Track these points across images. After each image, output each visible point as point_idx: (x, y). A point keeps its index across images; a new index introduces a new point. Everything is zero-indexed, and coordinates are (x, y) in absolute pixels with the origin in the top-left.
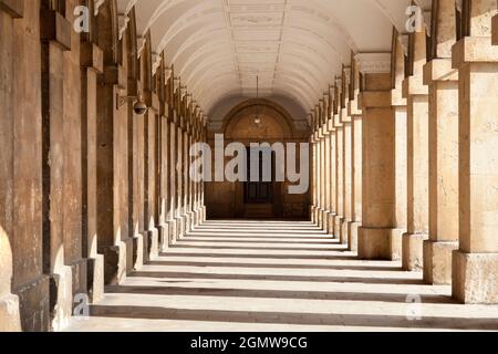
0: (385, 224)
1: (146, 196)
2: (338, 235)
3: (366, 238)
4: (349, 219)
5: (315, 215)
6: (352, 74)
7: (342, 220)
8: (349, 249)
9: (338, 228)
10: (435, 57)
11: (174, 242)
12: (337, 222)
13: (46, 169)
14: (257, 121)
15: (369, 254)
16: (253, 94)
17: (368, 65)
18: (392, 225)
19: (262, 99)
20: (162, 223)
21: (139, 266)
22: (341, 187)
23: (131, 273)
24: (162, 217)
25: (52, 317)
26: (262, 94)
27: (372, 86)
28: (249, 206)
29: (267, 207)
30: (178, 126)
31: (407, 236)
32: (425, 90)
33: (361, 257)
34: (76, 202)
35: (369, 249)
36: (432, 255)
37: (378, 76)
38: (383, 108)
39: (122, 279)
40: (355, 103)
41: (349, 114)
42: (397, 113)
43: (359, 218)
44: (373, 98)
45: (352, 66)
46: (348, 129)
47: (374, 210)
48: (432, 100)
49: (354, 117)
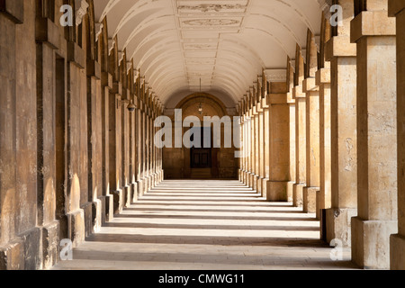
0: (283, 179)
1: (131, 162)
2: (255, 188)
3: (271, 188)
4: (262, 177)
5: (241, 176)
6: (263, 81)
7: (258, 178)
8: (262, 196)
9: (255, 183)
10: (309, 76)
11: (145, 193)
12: (255, 180)
13: (90, 145)
14: (200, 110)
15: (273, 198)
16: (197, 89)
17: (273, 77)
18: (288, 179)
19: (204, 93)
20: (139, 180)
21: (128, 205)
22: (257, 155)
23: (125, 209)
24: (139, 176)
25: (94, 225)
26: (203, 89)
27: (274, 90)
28: (194, 170)
29: (207, 171)
30: (147, 114)
31: (295, 185)
32: (304, 95)
33: (269, 200)
34: (99, 163)
35: (274, 195)
36: (307, 195)
37: (278, 84)
38: (282, 104)
39: (121, 211)
40: (264, 100)
41: (261, 107)
42: (291, 108)
43: (267, 176)
44: (275, 98)
45: (263, 76)
46: (261, 117)
47: (277, 170)
48: (307, 101)
49: (264, 109)
